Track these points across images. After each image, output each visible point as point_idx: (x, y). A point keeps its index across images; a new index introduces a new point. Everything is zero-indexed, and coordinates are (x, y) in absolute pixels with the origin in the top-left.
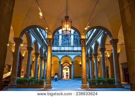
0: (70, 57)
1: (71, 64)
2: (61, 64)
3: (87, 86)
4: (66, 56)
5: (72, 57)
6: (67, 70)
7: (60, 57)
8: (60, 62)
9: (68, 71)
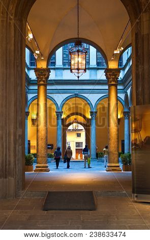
0: (85, 99)
1: (90, 117)
2: (62, 117)
3: (118, 167)
4: (76, 96)
5: (93, 98)
6: (79, 135)
7: (59, 98)
8: (59, 114)
9: (82, 139)
